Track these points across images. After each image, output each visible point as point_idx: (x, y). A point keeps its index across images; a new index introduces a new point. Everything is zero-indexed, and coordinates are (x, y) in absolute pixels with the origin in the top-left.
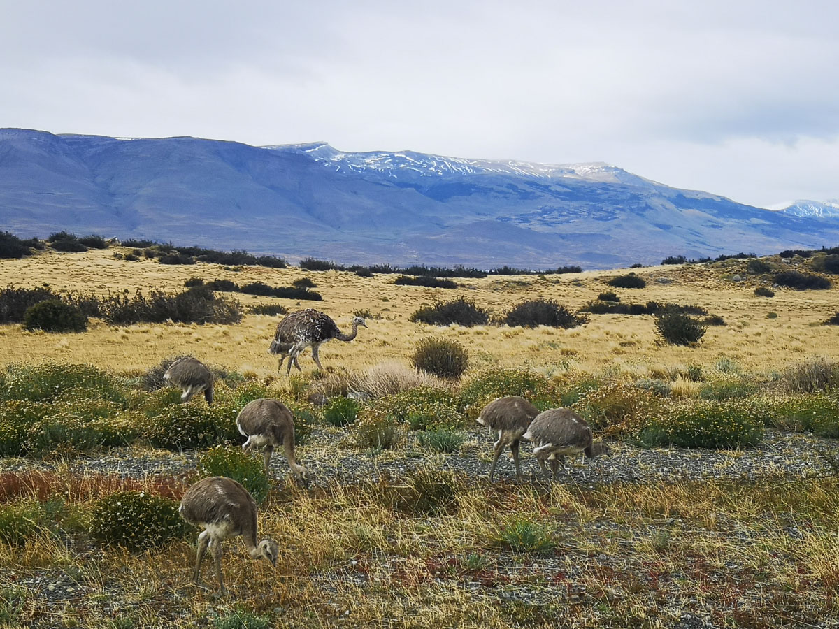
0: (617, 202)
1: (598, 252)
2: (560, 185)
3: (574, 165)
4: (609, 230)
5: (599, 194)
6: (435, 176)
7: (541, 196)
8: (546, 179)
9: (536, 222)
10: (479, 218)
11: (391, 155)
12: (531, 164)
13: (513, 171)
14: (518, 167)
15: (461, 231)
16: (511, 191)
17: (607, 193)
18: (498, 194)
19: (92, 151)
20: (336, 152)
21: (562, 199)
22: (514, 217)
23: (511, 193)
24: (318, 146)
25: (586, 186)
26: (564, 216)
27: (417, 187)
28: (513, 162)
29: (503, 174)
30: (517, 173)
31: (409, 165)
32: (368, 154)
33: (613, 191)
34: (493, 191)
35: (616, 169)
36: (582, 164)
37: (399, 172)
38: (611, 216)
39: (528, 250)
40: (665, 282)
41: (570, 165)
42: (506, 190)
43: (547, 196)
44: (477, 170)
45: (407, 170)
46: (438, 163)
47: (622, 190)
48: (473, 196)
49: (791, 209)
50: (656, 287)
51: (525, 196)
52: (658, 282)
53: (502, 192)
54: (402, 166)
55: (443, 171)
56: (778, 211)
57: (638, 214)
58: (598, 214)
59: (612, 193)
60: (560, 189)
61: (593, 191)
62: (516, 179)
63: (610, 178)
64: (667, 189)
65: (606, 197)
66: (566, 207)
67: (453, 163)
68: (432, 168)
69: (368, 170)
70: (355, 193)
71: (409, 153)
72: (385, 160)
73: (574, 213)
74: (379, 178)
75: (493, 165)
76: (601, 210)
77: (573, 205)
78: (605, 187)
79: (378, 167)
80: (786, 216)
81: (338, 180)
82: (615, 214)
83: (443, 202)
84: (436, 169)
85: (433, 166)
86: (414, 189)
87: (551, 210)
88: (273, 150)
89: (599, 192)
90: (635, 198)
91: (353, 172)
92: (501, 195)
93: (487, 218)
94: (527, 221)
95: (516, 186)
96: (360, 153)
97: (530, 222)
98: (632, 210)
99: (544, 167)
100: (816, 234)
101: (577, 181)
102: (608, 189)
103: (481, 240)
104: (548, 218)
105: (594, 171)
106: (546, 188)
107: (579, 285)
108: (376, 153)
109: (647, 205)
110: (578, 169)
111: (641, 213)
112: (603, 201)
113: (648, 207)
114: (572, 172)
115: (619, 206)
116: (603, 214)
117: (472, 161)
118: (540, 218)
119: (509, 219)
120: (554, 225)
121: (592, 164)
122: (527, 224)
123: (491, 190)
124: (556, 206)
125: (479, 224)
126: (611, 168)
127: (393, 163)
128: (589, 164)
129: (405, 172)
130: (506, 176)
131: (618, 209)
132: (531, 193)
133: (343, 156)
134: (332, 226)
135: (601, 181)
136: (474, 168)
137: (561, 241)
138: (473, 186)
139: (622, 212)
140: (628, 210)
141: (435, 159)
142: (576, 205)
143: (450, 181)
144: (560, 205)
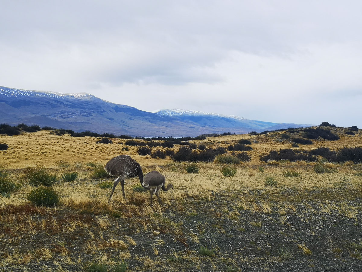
0: (92, 109)
2: (68, 102)
3: (73, 93)
4: (89, 120)
6: (14, 97)
7: (59, 106)
8: (62, 99)
9: (58, 117)
10: (34, 115)
12: (55, 93)
13: (47, 95)
14: (49, 94)
15: (27, 120)
16: (47, 104)
17: (88, 105)
18: (42, 105)
21: (69, 108)
22: (49, 115)
25: (79, 102)
26: (70, 114)
27: (6, 102)
28: (47, 92)
29: (43, 97)
30: (49, 97)
31: (2, 92)
34: (40, 104)
35: (91, 95)
36: (77, 93)
38: (89, 115)
41: (71, 93)
42: (45, 103)
43: (63, 106)
44: (32, 95)
47: (93, 104)
48: (31, 106)
49: (159, 112)
51: (53, 106)
53: (44, 104)
55: (17, 95)
56: (154, 113)
57: (100, 114)
58: (84, 114)
59: (90, 105)
60: (68, 103)
61: (82, 104)
62: (49, 99)
63: (88, 99)
64: (112, 104)
66: (71, 111)
67: (21, 92)
68: (12, 94)
71: (2, 87)
73: (74, 113)
75: (39, 93)
76: (85, 112)
77: (73, 110)
78: (87, 102)
80: (158, 115)
82: (91, 114)
83: (17, 108)
84: (14, 94)
87: (65, 112)
89: (84, 105)
90: (99, 107)
92: (43, 106)
93: (37, 115)
94: (54, 117)
95: (49, 102)
97: (56, 117)
98: (98, 112)
99: (61, 94)
100: (169, 122)
101: (75, 100)
102: (88, 104)
104: (63, 115)
105: (81, 96)
106: (62, 103)
109: (103, 110)
110: (75, 95)
111: (101, 113)
112: (86, 108)
114: (73, 96)
115: (93, 111)
116: (86, 114)
117: (29, 91)
118: (60, 115)
119: (47, 116)
120: (66, 118)
122: (54, 118)
123: (39, 103)
124: (67, 110)
125: (34, 118)
126: (89, 95)
128: (79, 93)
130: (45, 98)
132: (56, 105)
135: (85, 100)
137: (70, 125)
138: (31, 102)
139: (94, 113)
140: (96, 112)
141: (13, 90)
142: (75, 110)
143: (20, 99)
144: (68, 110)
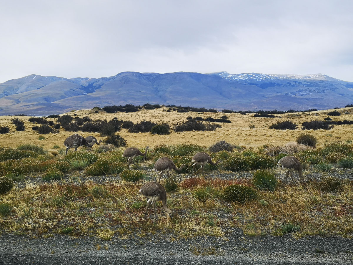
0: (326, 87)
1: (320, 104)
3: (310, 75)
4: (323, 96)
5: (319, 84)
6: (262, 81)
7: (298, 86)
8: (300, 80)
9: (297, 95)
10: (278, 94)
11: (247, 74)
12: (295, 75)
13: (289, 78)
14: (291, 76)
15: (272, 98)
16: (288, 84)
18: (284, 86)
19: (152, 78)
20: (229, 74)
21: (306, 87)
22: (290, 93)
23: (288, 85)
24: (223, 73)
25: (315, 82)
26: (307, 92)
27: (257, 85)
28: (289, 75)
29: (285, 79)
31: (254, 77)
32: (240, 75)
33: (324, 83)
35: (325, 75)
36: (313, 75)
37: (250, 80)
38: (323, 92)
39: (295, 104)
40: (347, 113)
41: (309, 75)
42: (287, 84)
43: (301, 86)
44: (276, 78)
45: (253, 79)
46: (263, 76)
47: (327, 83)
48: (275, 87)
50: (344, 115)
51: (293, 86)
52: (345, 113)
54: (251, 78)
55: (265, 79)
57: (333, 91)
60: (305, 83)
61: (317, 83)
62: (290, 81)
63: (322, 79)
64: (343, 82)
65: (321, 85)
66: (308, 89)
67: (268, 76)
68: (261, 78)
69: (240, 80)
70: (236, 87)
71: (253, 74)
72: (245, 76)
73: (311, 91)
74: (243, 82)
75: (282, 76)
76: (320, 90)
77: (310, 88)
78: (321, 82)
79: (243, 78)
81: (230, 83)
82: (325, 91)
83: (265, 89)
84: (262, 78)
85: (261, 77)
86: (255, 85)
87: (303, 90)
88: (209, 75)
90: (332, 85)
91: (235, 81)
93: (280, 94)
94: (294, 94)
95: (290, 83)
96: (237, 74)
98: (330, 89)
99: (299, 76)
101: (311, 80)
103: (278, 101)
104: (301, 93)
105: (317, 77)
106: (300, 83)
107: (317, 115)
108: (242, 74)
111: (334, 90)
112: (320, 87)
113: (336, 88)
114: (310, 77)
117: (275, 75)
118: (298, 93)
119: (288, 94)
120: (303, 95)
121: (316, 74)
123: (281, 84)
125: (278, 96)
126: (323, 75)
127: (248, 77)
129: (253, 80)
130: (287, 80)
131: (326, 89)
132: (296, 85)
133: (231, 75)
134: (228, 98)
135: (320, 80)
136: (275, 78)
137: (306, 101)
138: (275, 83)
139: (327, 90)
140: (329, 90)
141: (262, 75)
142: (311, 88)
143: (268, 82)
144: (306, 89)
